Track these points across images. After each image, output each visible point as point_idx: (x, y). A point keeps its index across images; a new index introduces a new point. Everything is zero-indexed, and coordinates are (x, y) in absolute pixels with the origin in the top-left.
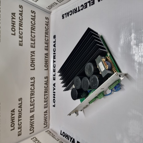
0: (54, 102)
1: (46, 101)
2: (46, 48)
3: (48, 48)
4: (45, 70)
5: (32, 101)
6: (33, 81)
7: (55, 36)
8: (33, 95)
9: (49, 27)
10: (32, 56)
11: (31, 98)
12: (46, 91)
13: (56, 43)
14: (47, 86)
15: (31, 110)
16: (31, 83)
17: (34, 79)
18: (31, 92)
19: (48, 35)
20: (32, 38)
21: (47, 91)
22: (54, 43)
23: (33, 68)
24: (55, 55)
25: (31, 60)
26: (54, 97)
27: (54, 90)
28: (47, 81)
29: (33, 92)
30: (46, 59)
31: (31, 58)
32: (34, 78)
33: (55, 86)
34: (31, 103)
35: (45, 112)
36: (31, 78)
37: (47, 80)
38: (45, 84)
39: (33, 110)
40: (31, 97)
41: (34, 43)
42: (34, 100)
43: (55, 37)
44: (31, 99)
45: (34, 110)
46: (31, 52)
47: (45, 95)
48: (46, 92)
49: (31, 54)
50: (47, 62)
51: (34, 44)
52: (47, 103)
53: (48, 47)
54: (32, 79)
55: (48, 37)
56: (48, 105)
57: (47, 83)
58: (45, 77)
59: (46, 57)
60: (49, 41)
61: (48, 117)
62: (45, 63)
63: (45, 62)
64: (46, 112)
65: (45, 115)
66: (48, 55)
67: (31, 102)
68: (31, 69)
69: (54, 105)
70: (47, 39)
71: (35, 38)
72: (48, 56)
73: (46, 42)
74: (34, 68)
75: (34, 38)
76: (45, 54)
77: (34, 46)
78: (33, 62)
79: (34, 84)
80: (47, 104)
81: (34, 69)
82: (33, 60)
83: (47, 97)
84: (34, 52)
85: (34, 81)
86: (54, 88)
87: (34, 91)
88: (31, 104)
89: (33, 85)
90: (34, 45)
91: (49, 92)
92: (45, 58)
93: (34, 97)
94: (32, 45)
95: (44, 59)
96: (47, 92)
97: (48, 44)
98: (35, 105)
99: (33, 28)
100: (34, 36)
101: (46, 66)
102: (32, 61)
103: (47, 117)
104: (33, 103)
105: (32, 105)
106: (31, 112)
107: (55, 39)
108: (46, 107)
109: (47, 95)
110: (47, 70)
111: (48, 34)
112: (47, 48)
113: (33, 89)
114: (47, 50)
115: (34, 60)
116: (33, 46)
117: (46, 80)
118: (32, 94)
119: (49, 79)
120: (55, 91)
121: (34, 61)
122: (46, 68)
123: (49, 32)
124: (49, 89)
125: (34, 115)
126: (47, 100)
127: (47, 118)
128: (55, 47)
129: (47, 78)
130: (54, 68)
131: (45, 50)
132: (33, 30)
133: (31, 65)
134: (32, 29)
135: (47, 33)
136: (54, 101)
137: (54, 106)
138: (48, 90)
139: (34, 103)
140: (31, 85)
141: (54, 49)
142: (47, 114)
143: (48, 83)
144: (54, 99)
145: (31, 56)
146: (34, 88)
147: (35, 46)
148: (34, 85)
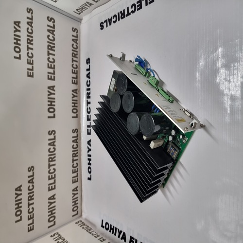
0: (90, 172)
1: (76, 170)
2: (74, 80)
4: (73, 117)
5: (52, 171)
6: (52, 137)
7: (89, 59)
8: (52, 161)
9: (78, 45)
10: (51, 94)
11: (50, 166)
12: (76, 154)
13: (91, 71)
14: (77, 145)
15: (50, 186)
16: (49, 140)
17: (54, 134)
18: (49, 155)
20: (50, 64)
21: (77, 153)
22: (88, 72)
23: (52, 115)
24: (89, 92)
25: (49, 101)
26: (89, 164)
27: (88, 152)
28: (77, 136)
29: (52, 157)
30: (75, 98)
31: (49, 98)
32: (53, 133)
33: (90, 145)
34: (50, 175)
35: (73, 190)
36: (49, 131)
37: (77, 135)
38: (73, 141)
39: (53, 187)
40: (49, 164)
41: (52, 72)
42: (54, 169)
43: (88, 61)
44: (49, 168)
45: (55, 186)
46: (49, 88)
47: (73, 161)
48: (75, 155)
49: (48, 92)
50: (77, 103)
51: (54, 73)
52: (77, 174)
53: (77, 78)
54: (50, 133)
55: (77, 61)
56: (79, 177)
57: (76, 140)
58: (73, 130)
59: (74, 96)
60: (80, 69)
61: (79, 199)
63: (73, 105)
64: (75, 189)
65: (74, 194)
66: (77, 91)
67: (49, 172)
68: (49, 117)
69: (90, 177)
70: (76, 65)
71: (54, 64)
72: (77, 93)
73: (74, 69)
74: (54, 115)
76: (73, 91)
77: (53, 78)
78: (51, 105)
79: (55, 142)
80: (77, 176)
81: (54, 117)
82: (51, 102)
83: (77, 164)
84: (54, 86)
85: (55, 137)
86: (88, 148)
87: (55, 154)
88: (49, 176)
89: (52, 144)
90: (53, 76)
91: (80, 155)
92: (73, 97)
93: (54, 165)
94: (50, 75)
95: (71, 99)
96: (77, 156)
97: (77, 73)
98: (56, 179)
99: (52, 47)
100: (52, 61)
101: (75, 111)
102: (49, 103)
103: (77, 198)
104: (53, 175)
105: (52, 178)
106: (49, 190)
107: (88, 65)
108: (75, 182)
109: (77, 160)
110: (77, 117)
111: (76, 56)
112: (76, 81)
113: (52, 150)
114: (77, 84)
115: (54, 102)
116: (51, 76)
117: (75, 135)
118: (52, 159)
119: (80, 134)
120: (90, 153)
122: (75, 115)
124: (80, 150)
125: (55, 195)
126: (77, 169)
127: (77, 200)
128: (89, 77)
129: (77, 132)
131: (73, 83)
132: (51, 49)
133: (49, 109)
134: (50, 47)
135: (75, 55)
136: (90, 170)
137: (90, 179)
139: (55, 175)
140: (50, 144)
141: (87, 82)
142: (77, 194)
143: (78, 141)
144: (89, 168)
145: (48, 95)
146: (54, 149)
147: (54, 77)
148: (55, 144)
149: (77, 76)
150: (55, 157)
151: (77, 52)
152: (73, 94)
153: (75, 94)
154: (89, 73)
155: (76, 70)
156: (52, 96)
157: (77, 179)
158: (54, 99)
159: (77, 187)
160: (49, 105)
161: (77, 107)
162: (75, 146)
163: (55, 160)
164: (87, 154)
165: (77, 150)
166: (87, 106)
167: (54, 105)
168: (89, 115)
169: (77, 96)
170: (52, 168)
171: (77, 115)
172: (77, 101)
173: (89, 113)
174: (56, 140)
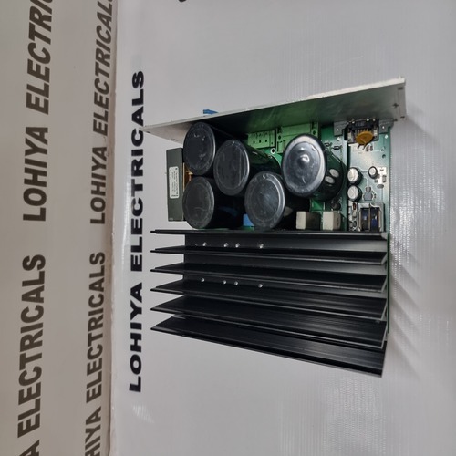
0: (137, 371)
1: (97, 365)
2: (98, 121)
3: (106, 126)
4: (93, 221)
5: (31, 375)
6: (33, 274)
7: (141, 74)
8: (32, 346)
9: (112, 34)
10: (35, 149)
11: (24, 361)
12: (97, 319)
13: (145, 105)
14: (101, 296)
15: (24, 421)
16: (25, 284)
17: (41, 267)
18: (23, 330)
19: (108, 65)
20: (35, 62)
21: (101, 318)
22: (137, 108)
23: (36, 211)
24: (138, 158)
25: (27, 170)
26: (136, 348)
27: (133, 315)
28: (102, 274)
29: (33, 333)
30: (99, 171)
31: (27, 161)
32: (39, 262)
33: (140, 299)
34: (25, 388)
35: (89, 421)
36: (26, 259)
37: (103, 269)
38: (92, 287)
39: (33, 423)
40: (22, 356)
41: (42, 88)
42: (38, 370)
43: (138, 80)
44: (22, 366)
45: (38, 418)
46: (30, 131)
47: (91, 339)
48: (94, 324)
49: (28, 142)
50: (104, 185)
51: (46, 92)
52: (100, 374)
53: (105, 118)
54: (28, 264)
55: (107, 75)
56: (102, 383)
57: (100, 283)
58: (92, 256)
59: (97, 166)
60: (114, 95)
61: (102, 442)
62: (93, 192)
63: (95, 188)
64: (95, 417)
65: (90, 431)
66: (106, 153)
67: (22, 381)
68: (26, 217)
69: (136, 383)
70: (105, 84)
71: (48, 66)
72: (104, 158)
73: (99, 94)
74: (43, 211)
75: (43, 66)
76: (95, 150)
77: (42, 104)
78: (34, 182)
79: (42, 289)
80: (100, 380)
81: (42, 217)
82: (36, 173)
83: (100, 347)
84: (44, 130)
85: (42, 274)
86: (133, 305)
87: (40, 325)
88: (21, 393)
89: (34, 294)
90: (42, 98)
91: (110, 323)
92: (94, 168)
93: (39, 356)
94: (34, 95)
95: (90, 172)
96: (101, 326)
97: (106, 106)
98: (42, 397)
99: (43, 18)
100: (43, 55)
101: (98, 204)
102: (30, 177)
103: (98, 439)
104: (33, 386)
105: (30, 397)
106: (21, 432)
107: (138, 89)
108: (95, 396)
109: (100, 336)
110: (102, 221)
111: (107, 60)
112: (103, 126)
113: (32, 313)
114: (105, 133)
115: (44, 174)
116: (37, 99)
117: (97, 268)
118: (29, 342)
119: (110, 266)
120: (137, 319)
121: (40, 178)
122: (98, 216)
123: (111, 54)
124: (111, 310)
125: (37, 444)
126: (101, 360)
127: (98, 446)
128: (140, 122)
129: (102, 262)
130: (135, 218)
131: (95, 129)
132: (40, 22)
133: (27, 193)
134: (36, 16)
135: (104, 56)
136: (136, 364)
137: (136, 388)
138: (104, 313)
139: (39, 386)
140: (26, 297)
141: (134, 132)
142: (99, 428)
143: (103, 285)
144: (135, 358)
145: (27, 152)
146: (40, 309)
147: (46, 103)
148: (42, 294)
149: (106, 113)
150: (40, 334)
151: (108, 50)
152: (94, 160)
153: (100, 160)
154: (141, 111)
155: (104, 96)
156: (37, 157)
157: (100, 387)
158: (44, 165)
159: (99, 409)
160: (27, 181)
161: (103, 194)
162: (96, 300)
163: (40, 344)
164: (129, 322)
165: (101, 311)
166: (133, 195)
167: (44, 184)
168: (138, 218)
169: (104, 167)
170: (30, 366)
171: (103, 215)
172: (103, 178)
173: (137, 213)
174: (46, 284)
